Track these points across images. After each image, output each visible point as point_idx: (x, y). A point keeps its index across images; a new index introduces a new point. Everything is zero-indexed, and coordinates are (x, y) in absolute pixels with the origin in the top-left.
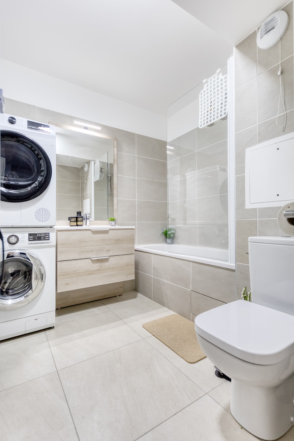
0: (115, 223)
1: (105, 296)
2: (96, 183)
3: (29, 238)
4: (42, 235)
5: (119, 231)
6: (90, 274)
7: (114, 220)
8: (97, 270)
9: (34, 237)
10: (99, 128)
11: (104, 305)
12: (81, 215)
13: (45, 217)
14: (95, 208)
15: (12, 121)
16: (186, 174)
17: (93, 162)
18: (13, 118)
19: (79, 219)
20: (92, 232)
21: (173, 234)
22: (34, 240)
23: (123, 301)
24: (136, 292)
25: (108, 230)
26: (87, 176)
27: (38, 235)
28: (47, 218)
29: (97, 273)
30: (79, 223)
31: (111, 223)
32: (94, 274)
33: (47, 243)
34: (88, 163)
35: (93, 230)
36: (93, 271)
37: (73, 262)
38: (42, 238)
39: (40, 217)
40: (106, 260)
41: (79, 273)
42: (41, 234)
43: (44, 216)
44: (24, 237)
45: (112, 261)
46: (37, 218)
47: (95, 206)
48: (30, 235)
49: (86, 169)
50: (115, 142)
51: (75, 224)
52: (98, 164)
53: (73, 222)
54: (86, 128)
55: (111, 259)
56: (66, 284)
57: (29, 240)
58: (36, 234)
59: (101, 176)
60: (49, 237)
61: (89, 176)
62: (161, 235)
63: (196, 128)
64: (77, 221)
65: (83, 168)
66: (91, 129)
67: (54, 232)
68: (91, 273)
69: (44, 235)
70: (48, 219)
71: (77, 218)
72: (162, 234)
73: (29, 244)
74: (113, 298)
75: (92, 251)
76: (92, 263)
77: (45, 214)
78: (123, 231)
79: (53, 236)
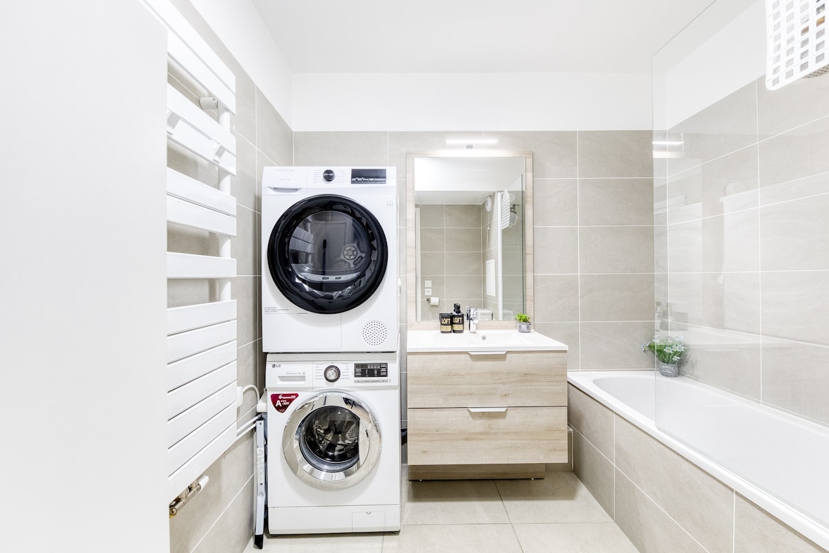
0: (528, 327)
1: (505, 474)
2: (505, 232)
3: (355, 372)
4: (375, 367)
5: (530, 355)
6: (467, 439)
7: (525, 321)
8: (481, 433)
9: (365, 371)
10: (494, 141)
11: (498, 500)
12: (460, 312)
13: (379, 336)
14: (503, 277)
15: (329, 176)
16: (722, 199)
17: (498, 196)
18: (328, 172)
19: (457, 320)
20: (471, 356)
21: (680, 354)
22: (363, 375)
23: (542, 499)
24: (575, 476)
25: (504, 353)
26: (491, 220)
27: (369, 367)
28: (381, 338)
29: (481, 439)
30: (456, 327)
31: (520, 327)
32: (475, 439)
33: (383, 381)
34: (492, 196)
35: (472, 353)
36: (473, 433)
37: (435, 413)
38: (376, 372)
39: (370, 336)
40: (501, 415)
41: (446, 434)
42: (374, 364)
43: (377, 335)
44: (348, 369)
45: (515, 418)
46: (366, 339)
47: (503, 273)
48: (357, 366)
49: (488, 208)
50: (530, 161)
51: (449, 328)
52: (507, 196)
53: (445, 325)
54: (470, 147)
55: (511, 413)
56: (423, 452)
57: (356, 376)
58: (366, 365)
59: (512, 220)
60: (387, 372)
61: (494, 220)
62: (645, 351)
63: (755, 81)
64: (452, 323)
65: (484, 205)
66: (480, 147)
67: (395, 362)
68: (469, 437)
69: (379, 367)
70: (383, 339)
71: (452, 317)
72: (647, 349)
73: (355, 382)
74: (522, 481)
75: (471, 394)
76: (471, 419)
77: (379, 330)
78: (538, 355)
79: (393, 369)
